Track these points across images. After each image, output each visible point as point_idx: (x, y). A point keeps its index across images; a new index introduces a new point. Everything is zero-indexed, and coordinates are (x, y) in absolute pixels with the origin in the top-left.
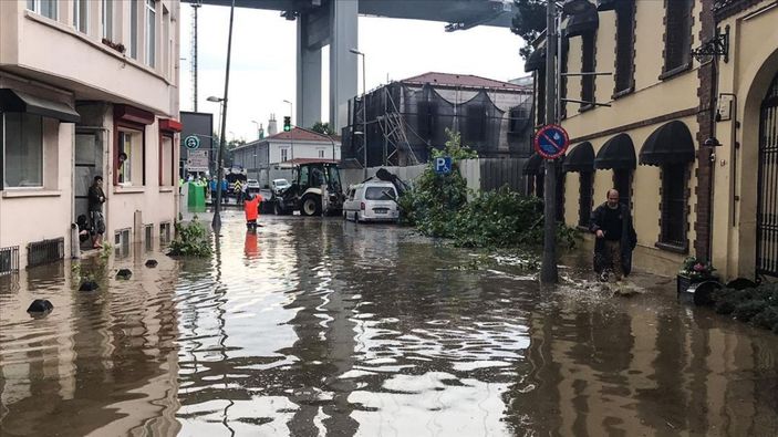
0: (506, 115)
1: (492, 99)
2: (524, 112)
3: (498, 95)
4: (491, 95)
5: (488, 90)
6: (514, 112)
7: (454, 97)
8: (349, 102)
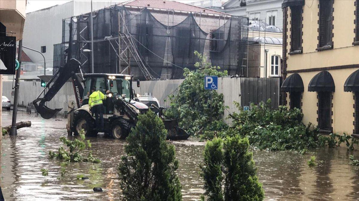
0: (208, 37)
1: (198, 23)
2: (222, 34)
3: (202, 19)
4: (197, 19)
5: (194, 15)
6: (215, 34)
7: (166, 20)
8: (64, 22)
